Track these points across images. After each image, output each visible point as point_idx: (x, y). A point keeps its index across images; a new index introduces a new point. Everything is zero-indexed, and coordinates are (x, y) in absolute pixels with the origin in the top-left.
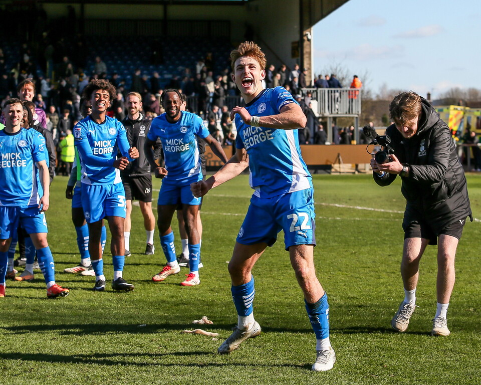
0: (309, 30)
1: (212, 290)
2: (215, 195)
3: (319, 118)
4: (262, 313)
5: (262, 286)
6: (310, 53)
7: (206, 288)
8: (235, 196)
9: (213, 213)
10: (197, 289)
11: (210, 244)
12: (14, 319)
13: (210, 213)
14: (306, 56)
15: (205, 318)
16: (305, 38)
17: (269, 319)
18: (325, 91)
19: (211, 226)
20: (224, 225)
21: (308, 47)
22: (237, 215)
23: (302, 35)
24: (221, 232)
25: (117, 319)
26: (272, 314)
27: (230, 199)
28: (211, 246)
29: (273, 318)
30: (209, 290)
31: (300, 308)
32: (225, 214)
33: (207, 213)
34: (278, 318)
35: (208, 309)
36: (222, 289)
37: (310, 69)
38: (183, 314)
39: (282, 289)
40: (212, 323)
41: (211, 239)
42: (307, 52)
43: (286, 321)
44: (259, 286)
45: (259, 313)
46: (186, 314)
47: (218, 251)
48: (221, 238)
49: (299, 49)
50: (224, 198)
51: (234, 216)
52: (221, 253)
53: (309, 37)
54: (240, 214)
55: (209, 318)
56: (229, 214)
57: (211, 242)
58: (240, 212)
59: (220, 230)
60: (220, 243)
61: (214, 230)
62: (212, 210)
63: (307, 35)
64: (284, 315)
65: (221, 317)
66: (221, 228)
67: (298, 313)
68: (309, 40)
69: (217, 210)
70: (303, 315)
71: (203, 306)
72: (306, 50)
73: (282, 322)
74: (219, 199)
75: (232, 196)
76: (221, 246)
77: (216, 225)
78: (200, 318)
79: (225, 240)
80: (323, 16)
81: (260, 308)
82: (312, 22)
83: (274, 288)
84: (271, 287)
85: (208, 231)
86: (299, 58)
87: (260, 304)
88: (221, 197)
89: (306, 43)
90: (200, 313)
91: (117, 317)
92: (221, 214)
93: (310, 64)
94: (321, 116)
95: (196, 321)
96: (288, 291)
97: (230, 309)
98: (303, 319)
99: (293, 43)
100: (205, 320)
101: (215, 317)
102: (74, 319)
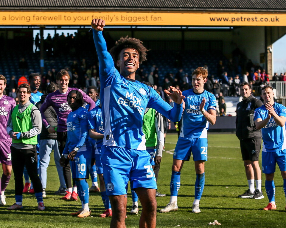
0: (270, 46)
1: (218, 204)
2: (215, 147)
3: (277, 99)
4: (251, 218)
5: (249, 201)
6: (271, 60)
7: (215, 203)
8: (227, 147)
9: (215, 157)
10: (209, 204)
11: (215, 176)
12: (99, 222)
13: (214, 157)
14: (269, 62)
15: (216, 221)
16: (268, 51)
17: (255, 222)
18: (280, 83)
19: (215, 165)
20: (223, 165)
21: (270, 56)
22: (230, 158)
23: (266, 49)
24: (221, 169)
25: (162, 222)
26: (257, 218)
27: (225, 149)
28: (216, 177)
29: (257, 221)
30: (217, 204)
31: (273, 215)
32: (222, 158)
33: (212, 157)
34: (260, 221)
35: (217, 216)
36: (224, 204)
37: (271, 70)
38: (202, 219)
39: (262, 204)
40: (220, 224)
41: (215, 173)
42: (269, 60)
43: (265, 223)
44: (247, 202)
45: (248, 218)
46: (204, 219)
47: (220, 181)
48: (222, 173)
49: (265, 58)
50: (221, 148)
51: (228, 159)
52: (222, 182)
53: (271, 50)
54: (232, 158)
55: (219, 221)
56: (225, 158)
57: (216, 175)
58: (232, 157)
59: (221, 168)
60: (221, 175)
61: (217, 168)
62: (214, 155)
63: (269, 49)
64: (264, 219)
65: (225, 221)
66: (221, 167)
67: (272, 218)
68: (271, 52)
69: (217, 155)
70: (275, 220)
71: (214, 214)
72: (269, 58)
73: (263, 224)
74: (218, 149)
75: (225, 147)
76: (222, 178)
77: (218, 165)
78: (213, 221)
79: (224, 173)
80: (279, 37)
81: (249, 215)
82: (273, 41)
83: (256, 203)
84: (254, 202)
85: (213, 168)
86: (265, 63)
87: (248, 213)
88: (219, 148)
89: (269, 54)
90: (213, 219)
91: (162, 221)
92: (220, 158)
93: (271, 67)
94: (278, 98)
95: (211, 223)
96: (264, 205)
97: (230, 216)
98: (276, 222)
99: (261, 54)
100: (216, 223)
101: (222, 221)
102: (136, 222)
